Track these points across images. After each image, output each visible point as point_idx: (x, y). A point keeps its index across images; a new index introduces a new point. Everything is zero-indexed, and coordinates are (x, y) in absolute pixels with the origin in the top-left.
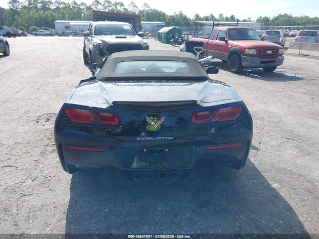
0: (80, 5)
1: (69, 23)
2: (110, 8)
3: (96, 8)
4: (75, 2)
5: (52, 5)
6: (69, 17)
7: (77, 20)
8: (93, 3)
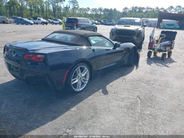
0: (160, 9)
1: (148, 19)
2: (179, 11)
3: (170, 11)
4: (157, 7)
5: (144, 10)
6: (151, 16)
7: (155, 18)
8: (169, 8)
